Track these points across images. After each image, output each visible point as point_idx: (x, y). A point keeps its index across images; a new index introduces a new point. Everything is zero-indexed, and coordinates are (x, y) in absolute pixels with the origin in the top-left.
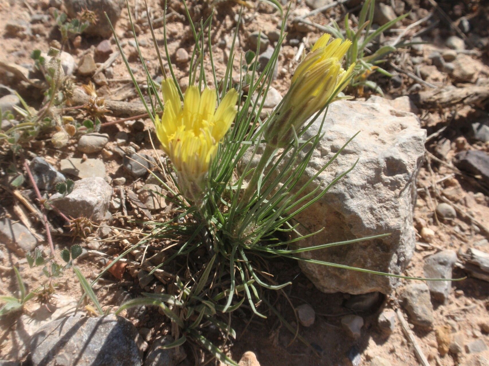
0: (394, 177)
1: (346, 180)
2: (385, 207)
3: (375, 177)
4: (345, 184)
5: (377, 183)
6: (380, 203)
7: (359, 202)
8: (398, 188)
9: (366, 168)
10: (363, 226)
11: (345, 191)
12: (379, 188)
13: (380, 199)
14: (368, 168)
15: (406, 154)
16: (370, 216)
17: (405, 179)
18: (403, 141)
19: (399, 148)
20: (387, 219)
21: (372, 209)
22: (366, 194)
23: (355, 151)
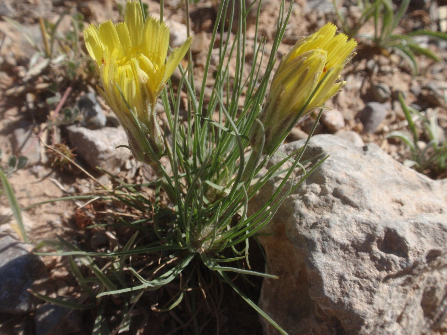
0: (388, 255)
1: (326, 229)
2: (359, 284)
3: (364, 244)
4: (322, 232)
5: (363, 251)
6: (356, 276)
7: (330, 262)
8: (387, 270)
9: (358, 228)
10: (322, 291)
11: (318, 240)
12: (363, 259)
13: (357, 272)
14: (361, 229)
15: (419, 237)
16: (336, 284)
17: (400, 265)
18: (422, 221)
19: (412, 227)
20: (355, 299)
21: (342, 278)
22: (344, 257)
23: (358, 205)
